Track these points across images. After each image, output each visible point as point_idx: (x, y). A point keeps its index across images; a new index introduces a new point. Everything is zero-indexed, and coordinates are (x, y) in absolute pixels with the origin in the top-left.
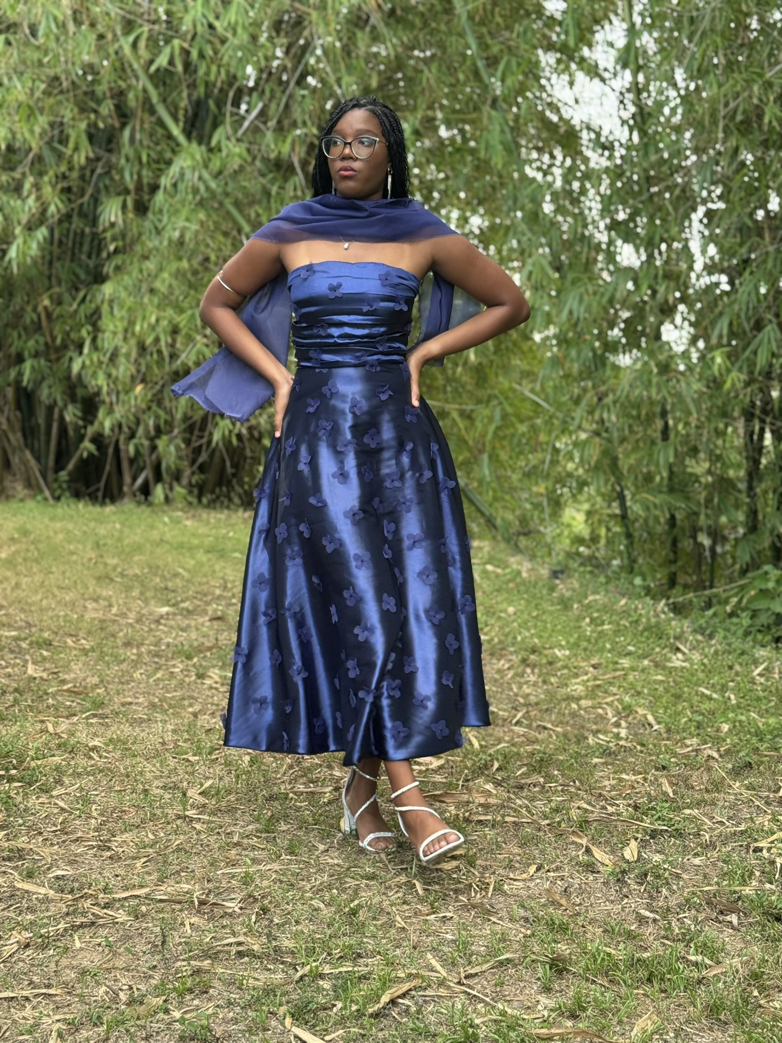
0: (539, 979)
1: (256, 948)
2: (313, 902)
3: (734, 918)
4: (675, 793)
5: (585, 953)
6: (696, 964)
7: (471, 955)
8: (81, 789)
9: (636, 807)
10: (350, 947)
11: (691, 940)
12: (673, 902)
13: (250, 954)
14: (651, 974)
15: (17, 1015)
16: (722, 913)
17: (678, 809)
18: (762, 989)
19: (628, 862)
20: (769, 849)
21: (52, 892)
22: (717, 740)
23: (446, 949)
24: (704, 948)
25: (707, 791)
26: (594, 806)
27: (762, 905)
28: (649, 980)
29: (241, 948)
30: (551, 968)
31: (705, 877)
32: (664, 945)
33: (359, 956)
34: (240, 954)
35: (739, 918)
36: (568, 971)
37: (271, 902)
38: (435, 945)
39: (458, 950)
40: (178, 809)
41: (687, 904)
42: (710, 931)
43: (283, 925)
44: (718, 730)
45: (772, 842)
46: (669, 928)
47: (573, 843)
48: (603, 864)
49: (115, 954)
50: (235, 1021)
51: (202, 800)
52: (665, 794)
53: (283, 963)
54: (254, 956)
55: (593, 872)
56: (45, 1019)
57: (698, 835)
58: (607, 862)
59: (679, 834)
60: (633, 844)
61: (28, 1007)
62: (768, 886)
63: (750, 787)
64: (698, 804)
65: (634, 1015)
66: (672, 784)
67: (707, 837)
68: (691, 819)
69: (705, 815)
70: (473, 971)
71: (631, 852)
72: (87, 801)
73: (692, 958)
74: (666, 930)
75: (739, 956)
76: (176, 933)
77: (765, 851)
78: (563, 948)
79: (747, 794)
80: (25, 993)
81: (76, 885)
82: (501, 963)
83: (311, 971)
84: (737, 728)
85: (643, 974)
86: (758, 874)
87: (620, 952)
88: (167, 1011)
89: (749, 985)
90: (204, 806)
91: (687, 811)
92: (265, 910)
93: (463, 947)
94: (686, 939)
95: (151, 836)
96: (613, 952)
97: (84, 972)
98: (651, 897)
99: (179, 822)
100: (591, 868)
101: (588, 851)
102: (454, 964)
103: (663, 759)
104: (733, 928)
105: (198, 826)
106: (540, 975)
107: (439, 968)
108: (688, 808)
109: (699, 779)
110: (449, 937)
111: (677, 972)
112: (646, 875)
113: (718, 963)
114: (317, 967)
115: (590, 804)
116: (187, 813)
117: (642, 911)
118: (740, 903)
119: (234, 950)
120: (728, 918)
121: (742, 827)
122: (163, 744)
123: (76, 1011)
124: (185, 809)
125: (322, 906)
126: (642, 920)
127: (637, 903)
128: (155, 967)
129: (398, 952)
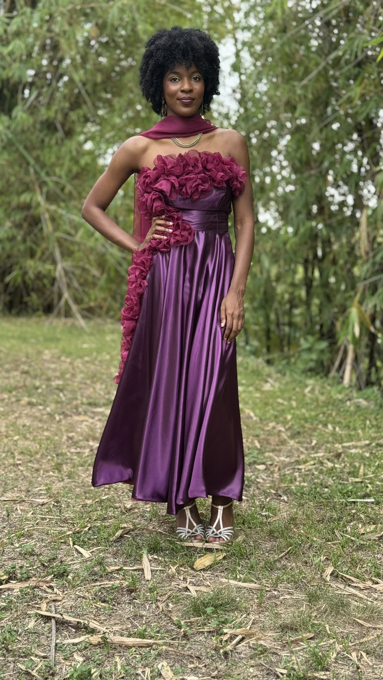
4: (261, 446)
6: (265, 516)
17: (263, 453)
18: (296, 525)
22: (285, 422)
24: (269, 509)
25: (277, 445)
28: (243, 524)
35: (288, 497)
44: (286, 418)
52: (256, 447)
64: (273, 451)
66: (259, 442)
68: (270, 458)
69: (276, 456)
75: (286, 512)
76: (14, 514)
79: (296, 445)
84: (294, 417)
88: (12, 544)
91: (267, 454)
94: (262, 506)
103: (258, 432)
104: (285, 502)
105: (21, 468)
109: (274, 440)
111: (256, 519)
113: (276, 515)
118: (289, 491)
128: (5, 527)
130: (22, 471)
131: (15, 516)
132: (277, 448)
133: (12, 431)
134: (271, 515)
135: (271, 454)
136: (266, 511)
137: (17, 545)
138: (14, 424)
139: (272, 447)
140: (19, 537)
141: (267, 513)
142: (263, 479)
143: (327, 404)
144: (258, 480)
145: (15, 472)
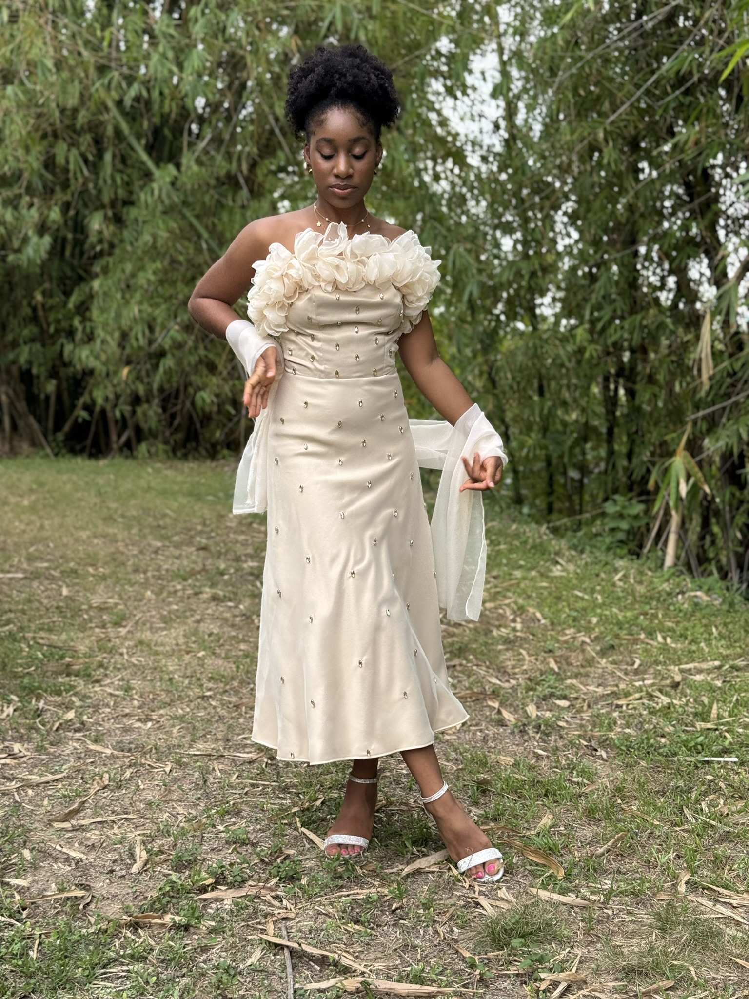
0: (469, 797)
3: (603, 753)
4: (559, 668)
5: (501, 779)
6: (578, 783)
8: (122, 679)
9: (531, 680)
11: (574, 768)
12: (560, 744)
14: (547, 791)
15: (110, 833)
16: (595, 750)
17: (562, 680)
18: (623, 798)
21: (116, 753)
22: (589, 629)
24: (582, 773)
25: (582, 666)
28: (546, 795)
30: (477, 790)
32: (555, 772)
35: (607, 753)
36: (490, 791)
41: (570, 744)
42: (587, 762)
44: (590, 622)
45: (630, 701)
46: (558, 761)
47: (488, 706)
48: (509, 720)
49: (170, 791)
50: (262, 830)
52: (552, 669)
55: (502, 726)
56: (129, 835)
57: (576, 698)
58: (512, 719)
59: (563, 697)
60: (531, 705)
61: (116, 827)
63: (614, 662)
64: (576, 676)
65: (537, 817)
66: (556, 662)
68: (572, 687)
69: (581, 683)
72: (128, 689)
73: (575, 780)
74: (556, 762)
75: (607, 777)
77: (624, 708)
79: (610, 667)
80: (112, 818)
81: (133, 746)
84: (603, 620)
85: (541, 791)
86: (620, 723)
88: (214, 826)
89: (615, 796)
91: (569, 681)
94: (571, 767)
95: (180, 711)
97: (150, 804)
98: (544, 741)
100: (501, 723)
101: (499, 712)
103: (550, 645)
104: (603, 760)
105: (214, 703)
106: (469, 794)
108: (569, 678)
109: (576, 659)
111: (565, 788)
112: (541, 726)
113: (593, 782)
117: (538, 751)
118: (607, 742)
120: (599, 753)
121: (608, 691)
123: (150, 828)
126: (538, 757)
127: (534, 746)
128: (200, 798)
130: (215, 708)
131: (212, 780)
132: (582, 670)
133: (194, 642)
134: (585, 781)
135: (574, 681)
136: (578, 776)
137: (221, 828)
138: (195, 632)
139: (575, 670)
140: (222, 815)
141: (580, 779)
142: (567, 722)
143: (648, 599)
144: (561, 724)
145: (205, 708)
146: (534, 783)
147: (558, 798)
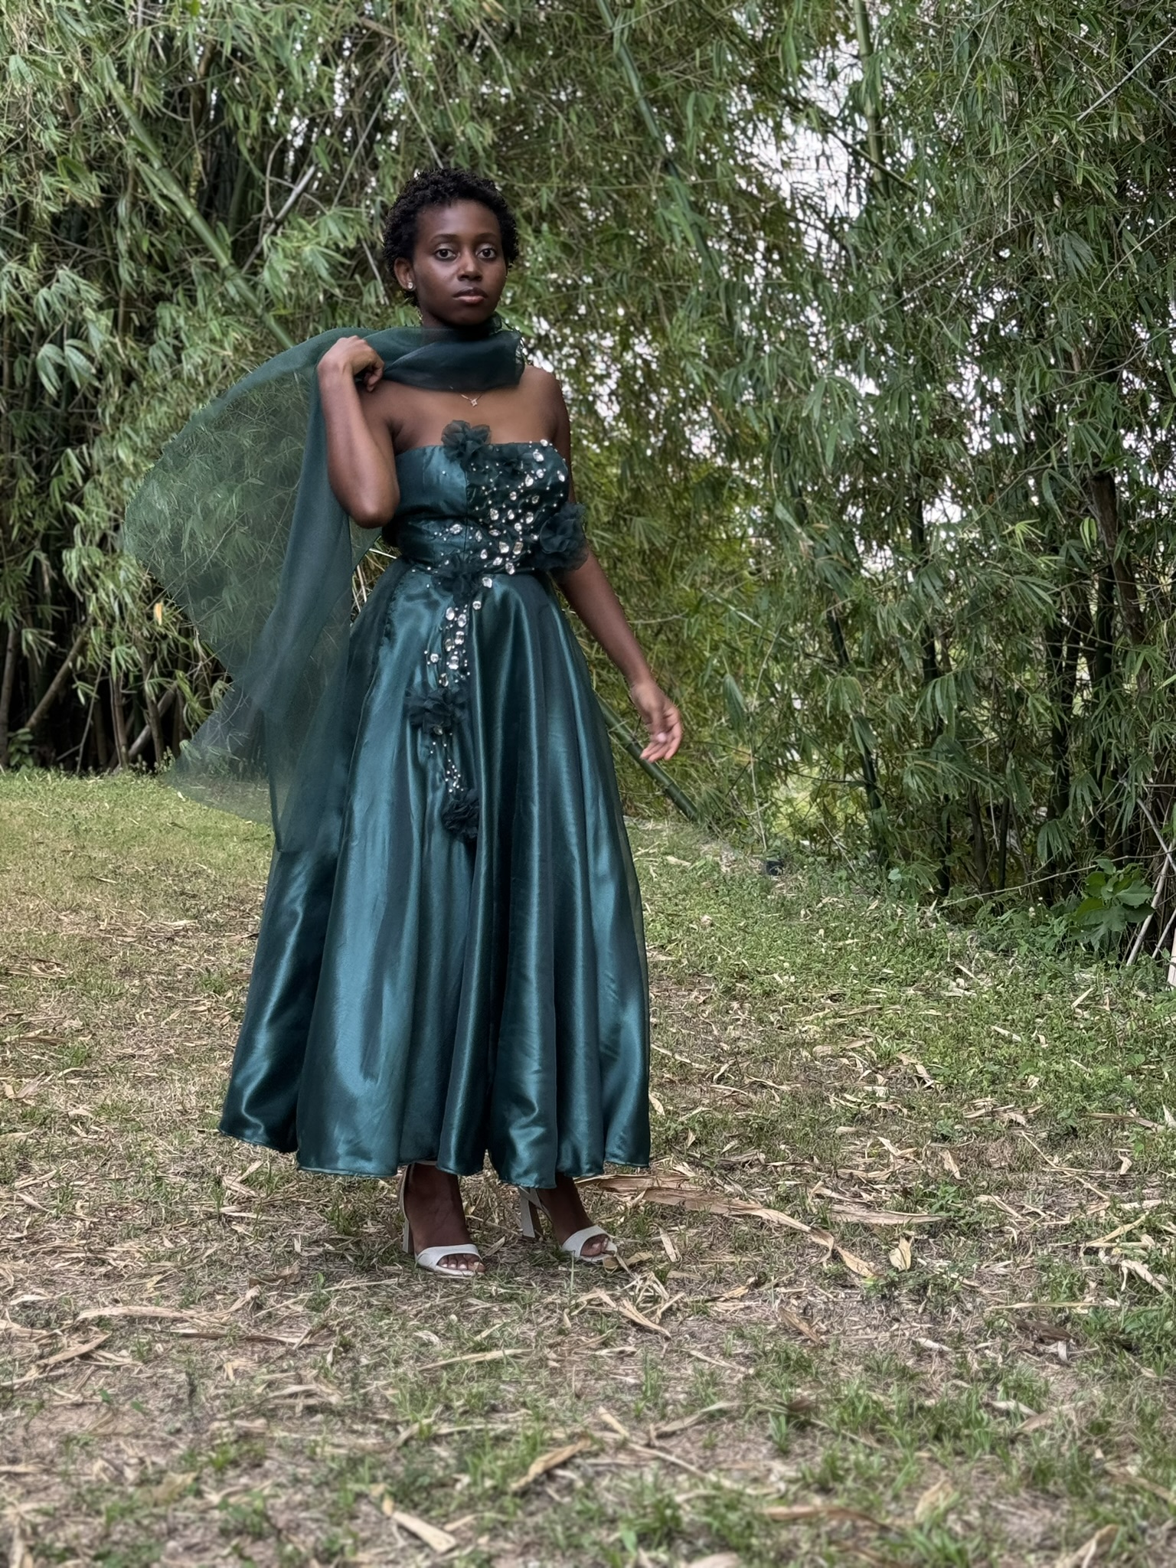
0: (770, 1438)
1: (334, 1399)
2: (420, 1334)
3: (1061, 1349)
5: (839, 1400)
6: (1007, 1413)
7: (666, 1404)
8: (58, 1178)
9: (906, 1193)
10: (480, 1396)
11: (997, 1380)
12: (968, 1326)
13: (326, 1409)
14: (940, 1428)
16: (1041, 1340)
18: (1107, 1447)
19: (896, 1270)
20: (1108, 1251)
21: (16, 1328)
22: (1024, 1099)
23: (626, 1398)
24: (1018, 1390)
25: (1012, 1170)
26: (840, 1192)
27: (1102, 1329)
28: (937, 1438)
29: (311, 1402)
30: (788, 1422)
31: (1014, 1291)
32: (957, 1387)
33: (494, 1409)
34: (310, 1410)
35: (1068, 1348)
36: (814, 1426)
37: (355, 1335)
38: (609, 1392)
39: (645, 1398)
40: (209, 1205)
41: (990, 1328)
42: (1026, 1367)
43: (376, 1366)
45: (1113, 1240)
46: (963, 1364)
47: (814, 1245)
48: (858, 1275)
49: (116, 1413)
50: (305, 1506)
51: (244, 1191)
52: (949, 1173)
53: (377, 1421)
54: (332, 1412)
55: (845, 1287)
57: (1000, 1232)
58: (865, 1272)
59: (973, 1230)
60: (905, 1245)
62: (1110, 1302)
63: (1076, 1163)
64: (999, 1189)
65: (915, 1487)
66: (958, 1160)
67: (1015, 1233)
70: (668, 1428)
71: (901, 1256)
72: (67, 1195)
73: (1001, 1405)
74: (960, 1365)
75: (1072, 1400)
76: (209, 1383)
77: (1101, 1254)
78: (803, 1392)
79: (1070, 1173)
81: (53, 1315)
82: (712, 1416)
83: (421, 1431)
84: (1054, 1081)
85: (927, 1428)
86: (1093, 1285)
87: (892, 1398)
88: (199, 1494)
89: (1089, 1442)
90: (249, 1199)
92: (347, 1346)
93: (653, 1394)
95: (167, 1244)
96: (882, 1398)
97: (68, 1440)
98: (933, 1320)
99: (210, 1223)
100: (841, 1279)
101: (836, 1257)
102: (639, 1418)
103: (944, 1126)
104: (1060, 1363)
105: (240, 1229)
106: (770, 1432)
107: (617, 1426)
108: (984, 1193)
109: (998, 1153)
110: (631, 1380)
111: (979, 1423)
112: (925, 1288)
113: (1039, 1411)
114: (429, 1426)
115: (835, 1189)
116: (223, 1210)
117: (922, 1340)
118: (1069, 1326)
119: (300, 1403)
120: (1052, 1349)
121: (1067, 1220)
122: (184, 1112)
123: (60, 1495)
124: (220, 1205)
125: (435, 1339)
126: (921, 1353)
127: (914, 1328)
128: (179, 1431)
129: (553, 1402)
131: (212, 1391)
132: (1011, 1177)
135: (995, 1199)
136: (1007, 1396)
137: (214, 1498)
139: (997, 1177)
140: (221, 1469)
141: (1011, 1404)
143: (1141, 1043)
145: (221, 1239)
146: (913, 1413)
147: (962, 1445)
